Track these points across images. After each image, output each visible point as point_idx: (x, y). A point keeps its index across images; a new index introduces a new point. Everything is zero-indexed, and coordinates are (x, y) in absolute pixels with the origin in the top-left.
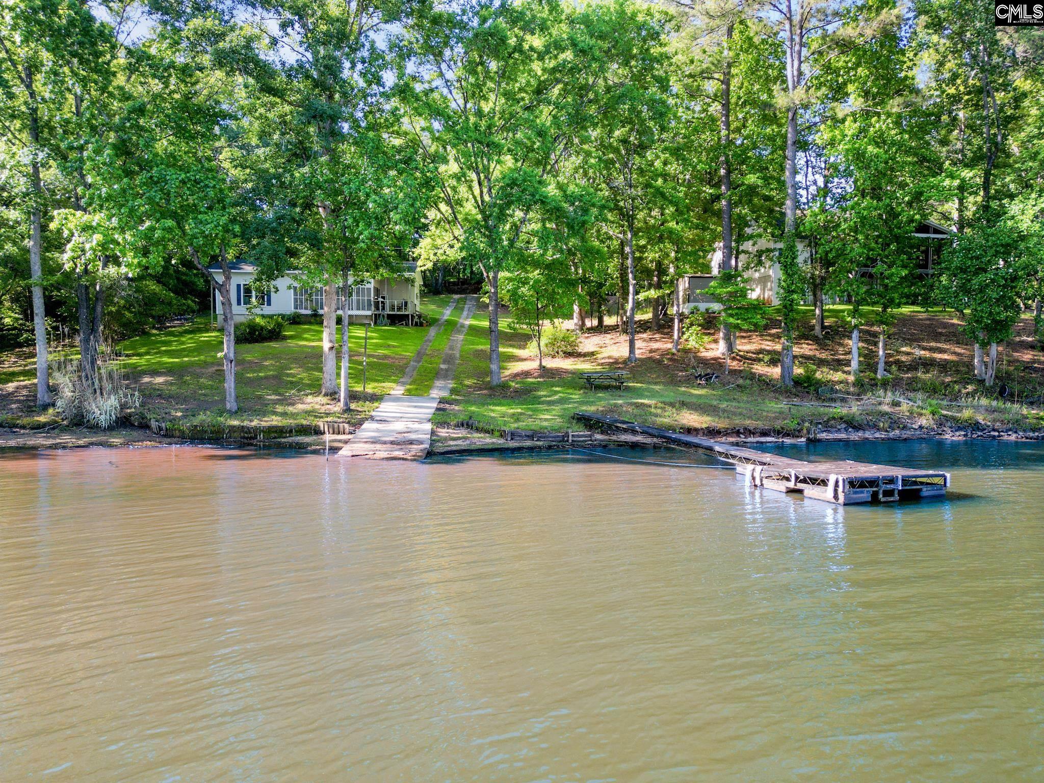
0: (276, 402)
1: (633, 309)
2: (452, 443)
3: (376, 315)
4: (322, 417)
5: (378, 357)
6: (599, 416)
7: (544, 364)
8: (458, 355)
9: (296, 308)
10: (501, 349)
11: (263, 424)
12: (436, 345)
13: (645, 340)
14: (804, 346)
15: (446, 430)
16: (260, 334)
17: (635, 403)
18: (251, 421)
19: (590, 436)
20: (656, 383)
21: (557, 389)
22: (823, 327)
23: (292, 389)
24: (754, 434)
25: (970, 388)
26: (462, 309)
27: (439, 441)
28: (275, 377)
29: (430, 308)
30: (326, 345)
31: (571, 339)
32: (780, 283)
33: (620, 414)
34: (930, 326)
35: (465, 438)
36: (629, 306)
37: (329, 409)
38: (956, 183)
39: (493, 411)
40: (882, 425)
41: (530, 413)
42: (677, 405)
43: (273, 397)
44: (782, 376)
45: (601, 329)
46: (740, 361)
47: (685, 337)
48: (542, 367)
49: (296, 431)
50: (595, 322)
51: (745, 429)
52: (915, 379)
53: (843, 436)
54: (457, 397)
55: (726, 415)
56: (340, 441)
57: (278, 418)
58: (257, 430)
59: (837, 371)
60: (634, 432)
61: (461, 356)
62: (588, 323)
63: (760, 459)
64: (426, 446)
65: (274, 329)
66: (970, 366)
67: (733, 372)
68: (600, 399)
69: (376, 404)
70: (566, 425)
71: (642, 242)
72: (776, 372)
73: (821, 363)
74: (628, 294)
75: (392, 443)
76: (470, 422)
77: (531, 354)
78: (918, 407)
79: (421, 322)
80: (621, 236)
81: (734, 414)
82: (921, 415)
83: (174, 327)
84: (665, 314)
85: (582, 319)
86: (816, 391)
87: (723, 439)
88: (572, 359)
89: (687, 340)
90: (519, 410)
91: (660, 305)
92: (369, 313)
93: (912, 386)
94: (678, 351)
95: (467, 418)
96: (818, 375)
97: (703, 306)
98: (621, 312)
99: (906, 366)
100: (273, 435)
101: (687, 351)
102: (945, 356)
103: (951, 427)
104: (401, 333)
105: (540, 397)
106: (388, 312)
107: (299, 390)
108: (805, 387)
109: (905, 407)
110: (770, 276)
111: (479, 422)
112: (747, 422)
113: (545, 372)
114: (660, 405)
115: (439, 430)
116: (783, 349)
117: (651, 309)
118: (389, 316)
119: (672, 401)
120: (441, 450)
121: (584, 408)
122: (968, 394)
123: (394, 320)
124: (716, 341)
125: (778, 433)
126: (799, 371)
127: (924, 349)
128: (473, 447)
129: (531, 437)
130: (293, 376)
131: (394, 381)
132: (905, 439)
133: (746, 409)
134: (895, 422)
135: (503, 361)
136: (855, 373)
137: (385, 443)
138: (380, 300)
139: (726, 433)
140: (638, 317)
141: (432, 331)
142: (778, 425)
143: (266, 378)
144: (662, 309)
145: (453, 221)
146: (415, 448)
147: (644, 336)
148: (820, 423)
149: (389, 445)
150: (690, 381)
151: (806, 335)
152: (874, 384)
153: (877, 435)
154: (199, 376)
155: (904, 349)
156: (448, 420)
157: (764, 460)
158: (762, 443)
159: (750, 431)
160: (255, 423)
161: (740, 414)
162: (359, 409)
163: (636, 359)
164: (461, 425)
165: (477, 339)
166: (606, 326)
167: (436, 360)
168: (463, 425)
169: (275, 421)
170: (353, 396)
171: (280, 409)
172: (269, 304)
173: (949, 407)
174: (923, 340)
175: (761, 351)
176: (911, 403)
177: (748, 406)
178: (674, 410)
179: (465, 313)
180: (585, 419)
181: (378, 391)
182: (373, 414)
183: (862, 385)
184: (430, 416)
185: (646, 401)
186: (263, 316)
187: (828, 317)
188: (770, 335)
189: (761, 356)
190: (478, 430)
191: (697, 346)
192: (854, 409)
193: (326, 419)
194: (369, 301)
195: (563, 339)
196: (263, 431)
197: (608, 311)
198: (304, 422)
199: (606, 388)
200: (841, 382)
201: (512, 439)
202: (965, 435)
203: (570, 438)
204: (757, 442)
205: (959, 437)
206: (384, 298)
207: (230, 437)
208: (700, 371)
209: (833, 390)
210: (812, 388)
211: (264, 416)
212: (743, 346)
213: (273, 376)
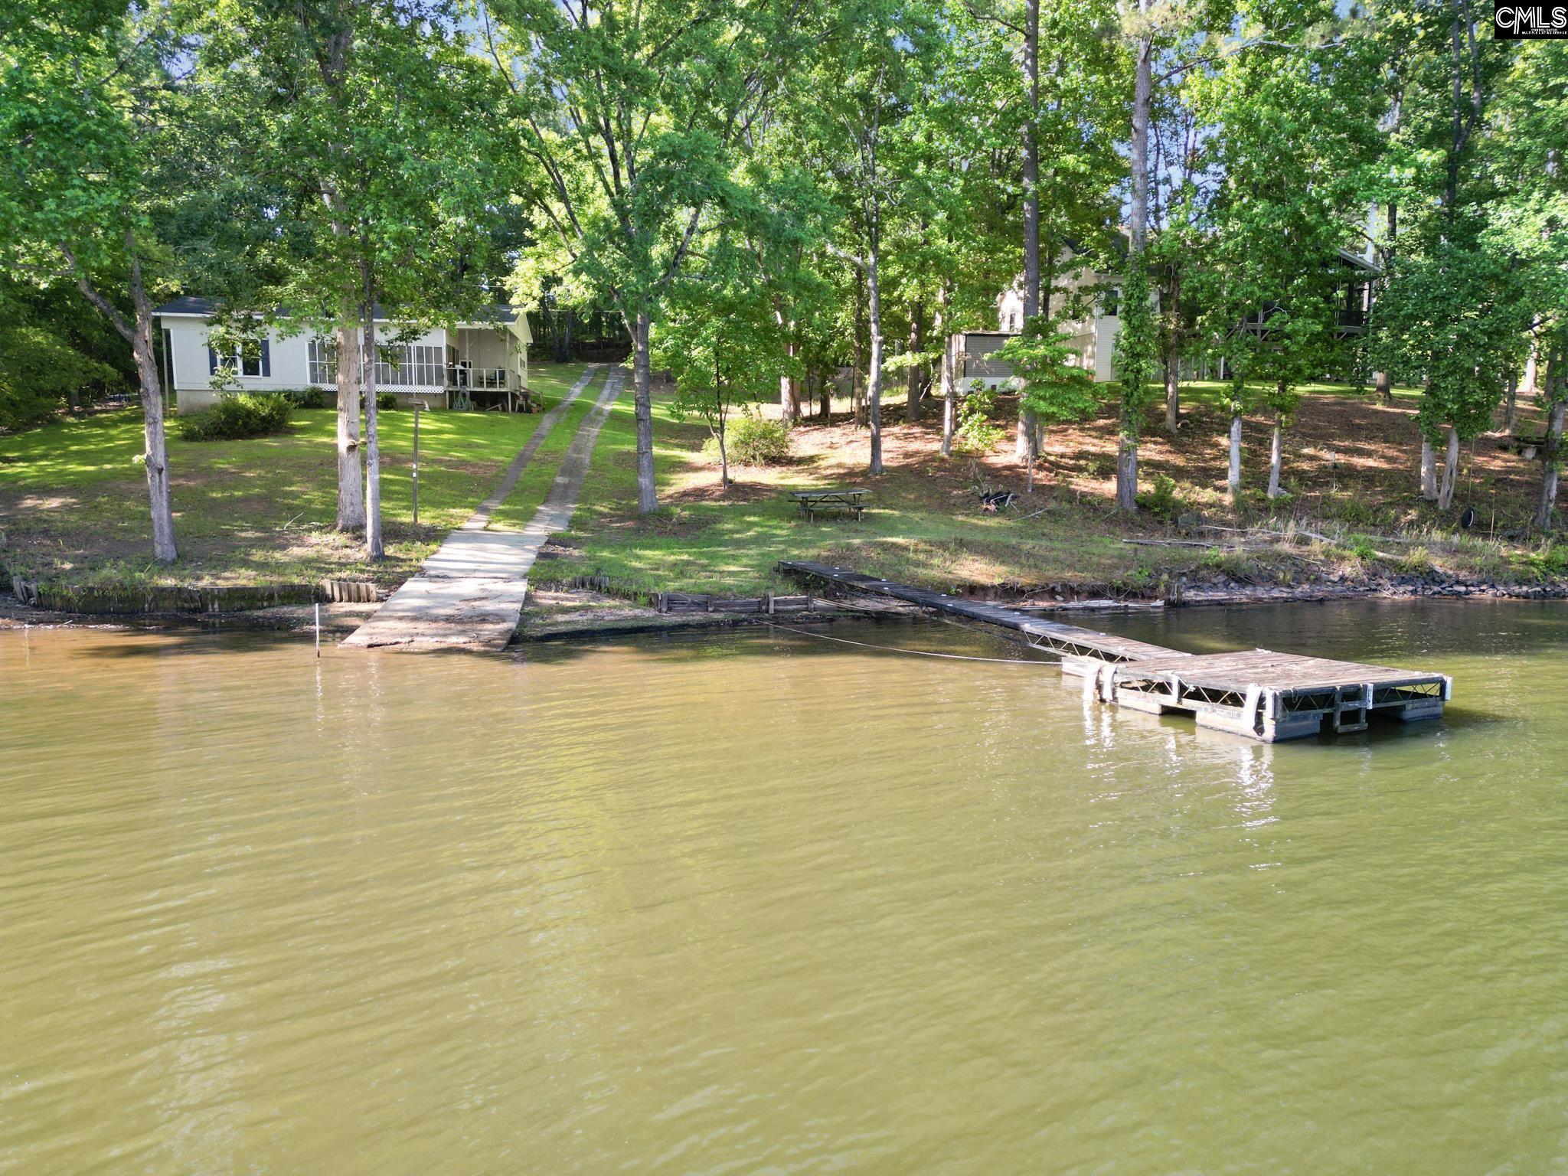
0: (254, 543)
1: (877, 385)
2: (560, 618)
3: (451, 393)
4: (331, 571)
5: (449, 464)
6: (821, 567)
7: (730, 476)
8: (587, 462)
9: (314, 379)
10: (657, 451)
11: (222, 584)
12: (551, 444)
13: (897, 438)
14: (1151, 446)
15: (552, 594)
16: (245, 424)
17: (882, 544)
18: (199, 578)
19: (806, 602)
20: (915, 509)
21: (752, 519)
22: (1179, 417)
23: (287, 520)
24: (1078, 593)
25: (1413, 514)
26: (602, 386)
27: (536, 614)
28: (261, 498)
29: (545, 383)
30: (343, 442)
31: (777, 435)
32: (1118, 341)
33: (856, 563)
34: (1341, 414)
35: (586, 609)
36: (871, 379)
37: (347, 557)
38: (1410, 173)
39: (639, 558)
40: (1281, 575)
41: (704, 561)
42: (952, 546)
43: (250, 534)
44: (1120, 494)
45: (826, 419)
46: (1051, 471)
47: (961, 431)
48: (726, 481)
49: (280, 597)
50: (816, 409)
51: (1064, 586)
52: (1327, 500)
53: (1221, 595)
54: (580, 534)
55: (1032, 561)
56: (358, 615)
57: (252, 573)
58: (206, 595)
59: (1204, 486)
60: (881, 594)
61: (593, 463)
62: (805, 410)
63: (1106, 649)
64: (511, 625)
65: (271, 415)
66: (1411, 478)
67: (1041, 490)
68: (824, 536)
69: (433, 547)
70: (766, 583)
71: (892, 272)
72: (1109, 487)
73: (1179, 473)
74: (869, 362)
75: (449, 619)
76: (597, 580)
77: (711, 459)
78: (1338, 546)
79: (526, 405)
80: (858, 260)
81: (1046, 560)
82: (1342, 558)
83: (107, 411)
84: (928, 394)
85: (796, 402)
86: (1175, 521)
87: (1027, 605)
88: (778, 469)
89: (964, 437)
90: (685, 557)
91: (920, 378)
92: (440, 389)
93: (1323, 512)
94: (951, 454)
95: (591, 571)
96: (1177, 494)
97: (989, 382)
98: (858, 390)
99: (1310, 479)
100: (237, 604)
101: (965, 455)
102: (1371, 463)
103: (1391, 579)
104: (492, 424)
105: (722, 533)
106: (471, 388)
107: (300, 522)
108: (1156, 514)
109: (1318, 545)
110: (1091, 335)
111: (611, 578)
112: (1068, 574)
113: (733, 489)
114: (922, 546)
115: (540, 593)
116: (1121, 451)
117: (906, 388)
118: (474, 395)
119: (944, 539)
120: (537, 632)
121: (796, 552)
122: (1411, 523)
123: (484, 401)
124: (1011, 439)
125: (1118, 592)
126: (1146, 487)
127: (1338, 450)
128: (597, 626)
129: (703, 606)
130: (295, 495)
131: (471, 506)
132: (1321, 601)
133: (1064, 551)
134: (1303, 572)
135: (664, 472)
136: (1235, 492)
137: (435, 619)
138: (459, 367)
139: (1033, 593)
140: (885, 400)
141: (547, 421)
142: (1118, 578)
143: (245, 500)
144: (923, 387)
145: (571, 229)
146: (490, 629)
147: (896, 430)
148: (1184, 574)
149: (441, 624)
150: (969, 504)
151: (1153, 428)
152: (1264, 508)
153: (1276, 593)
154: (124, 497)
155: (1306, 451)
156: (559, 576)
157: (1114, 651)
158: (1093, 610)
159: (1072, 589)
160: (206, 582)
161: (1056, 560)
162: (401, 555)
163: (883, 468)
164: (579, 584)
165: (620, 435)
166: (835, 415)
167: (549, 469)
168: (583, 585)
169: (243, 578)
170: (390, 532)
171: (258, 555)
172: (267, 373)
173: (1384, 546)
174: (1332, 436)
175: (1080, 455)
176: (1326, 541)
177: (1066, 545)
178: (947, 554)
179: (606, 392)
180: (796, 572)
181: (440, 523)
182: (425, 564)
183: (1246, 510)
184: (525, 568)
185: (899, 540)
186: (253, 394)
187: (1184, 400)
188: (1095, 429)
189: (1082, 462)
190: (610, 593)
191: (980, 446)
192: (1239, 550)
193: (338, 575)
194: (439, 369)
195: (763, 436)
196: (219, 598)
197: (836, 390)
198: (296, 580)
199: (833, 517)
200: (1212, 506)
201: (670, 609)
202: (1414, 592)
203: (772, 607)
204: (1085, 609)
205: (1402, 595)
206: (464, 364)
207: (157, 608)
208: (988, 488)
209: (1200, 519)
210: (1168, 516)
211: (226, 568)
212: (1054, 446)
213: (258, 495)
